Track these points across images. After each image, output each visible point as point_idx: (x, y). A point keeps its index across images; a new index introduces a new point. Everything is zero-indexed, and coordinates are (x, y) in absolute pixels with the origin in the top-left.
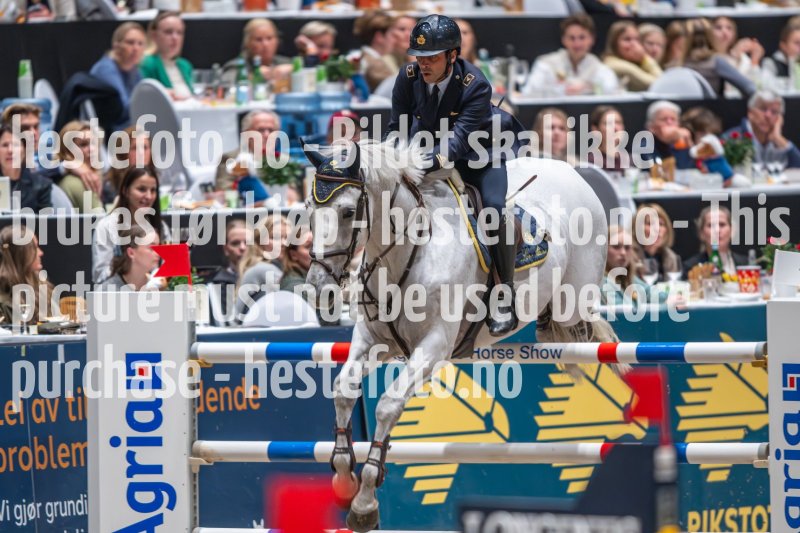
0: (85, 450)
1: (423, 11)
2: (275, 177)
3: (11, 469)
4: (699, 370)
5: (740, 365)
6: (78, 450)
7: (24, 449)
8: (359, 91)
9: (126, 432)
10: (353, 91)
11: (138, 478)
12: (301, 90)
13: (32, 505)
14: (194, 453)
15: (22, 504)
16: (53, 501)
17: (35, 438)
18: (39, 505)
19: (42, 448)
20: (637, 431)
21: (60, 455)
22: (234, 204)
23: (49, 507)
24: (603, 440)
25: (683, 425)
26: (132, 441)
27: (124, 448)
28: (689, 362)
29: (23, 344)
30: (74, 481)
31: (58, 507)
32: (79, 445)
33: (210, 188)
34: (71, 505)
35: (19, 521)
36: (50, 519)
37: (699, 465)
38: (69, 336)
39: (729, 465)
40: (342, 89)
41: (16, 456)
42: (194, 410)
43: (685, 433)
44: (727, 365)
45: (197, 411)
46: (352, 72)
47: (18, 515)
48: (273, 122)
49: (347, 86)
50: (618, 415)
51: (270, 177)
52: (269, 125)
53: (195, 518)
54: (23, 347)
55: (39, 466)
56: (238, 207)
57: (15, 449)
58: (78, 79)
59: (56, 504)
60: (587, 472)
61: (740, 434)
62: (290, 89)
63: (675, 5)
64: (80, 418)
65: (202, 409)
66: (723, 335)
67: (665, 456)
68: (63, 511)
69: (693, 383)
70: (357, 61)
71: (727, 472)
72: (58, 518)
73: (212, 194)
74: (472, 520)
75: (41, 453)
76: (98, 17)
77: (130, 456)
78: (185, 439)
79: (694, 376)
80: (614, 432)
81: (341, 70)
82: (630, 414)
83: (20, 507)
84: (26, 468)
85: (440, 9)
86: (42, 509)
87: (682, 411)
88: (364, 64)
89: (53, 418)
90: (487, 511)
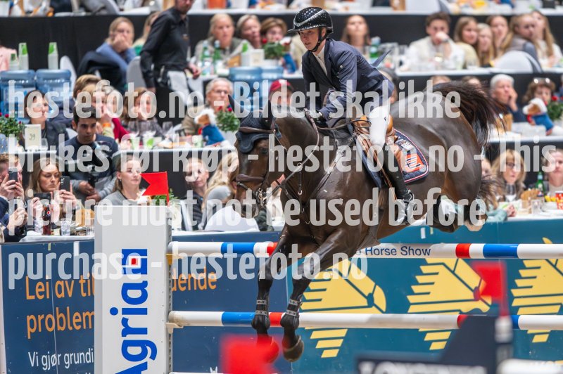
0: (93, 317)
1: (334, 9)
2: (228, 126)
3: (40, 330)
4: (527, 264)
5: (557, 260)
6: (87, 317)
7: (49, 316)
8: (289, 66)
9: (121, 304)
10: (284, 65)
11: (130, 337)
12: (248, 65)
13: (54, 356)
14: (170, 320)
15: (47, 355)
16: (69, 353)
17: (57, 309)
18: (59, 356)
19: (62, 315)
20: (483, 306)
21: (75, 321)
22: (200, 144)
23: (66, 357)
24: (458, 313)
25: (516, 303)
26: (125, 311)
27: (120, 316)
28: (520, 257)
29: (49, 242)
30: (85, 339)
31: (73, 357)
32: (88, 313)
33: (182, 133)
34: (82, 356)
35: (45, 367)
36: (67, 365)
37: (527, 331)
38: (82, 237)
39: (549, 331)
40: (277, 65)
41: (43, 321)
42: (170, 289)
43: (518, 308)
44: (547, 260)
45: (172, 290)
46: (284, 53)
47: (45, 363)
48: (228, 87)
49: (281, 62)
50: (470, 295)
51: (225, 126)
52: (225, 88)
53: (170, 366)
54: (50, 244)
55: (59, 328)
56: (202, 147)
57: (43, 316)
58: (90, 56)
59: (71, 355)
60: (446, 335)
61: (557, 308)
62: (240, 64)
63: (513, 6)
64: (89, 295)
65: (175, 289)
66: (545, 239)
67: (504, 325)
68: (77, 360)
69: (523, 273)
70: (287, 45)
71: (547, 336)
72: (73, 365)
73: (184, 137)
74: (366, 368)
75: (61, 319)
76: (104, 12)
77: (125, 322)
78: (164, 310)
79: (524, 268)
80: (466, 307)
81: (276, 50)
82: (478, 295)
83: (46, 357)
84: (50, 330)
85: (347, 8)
86: (62, 358)
87: (515, 292)
88: (292, 46)
89: (70, 294)
90: (377, 362)
